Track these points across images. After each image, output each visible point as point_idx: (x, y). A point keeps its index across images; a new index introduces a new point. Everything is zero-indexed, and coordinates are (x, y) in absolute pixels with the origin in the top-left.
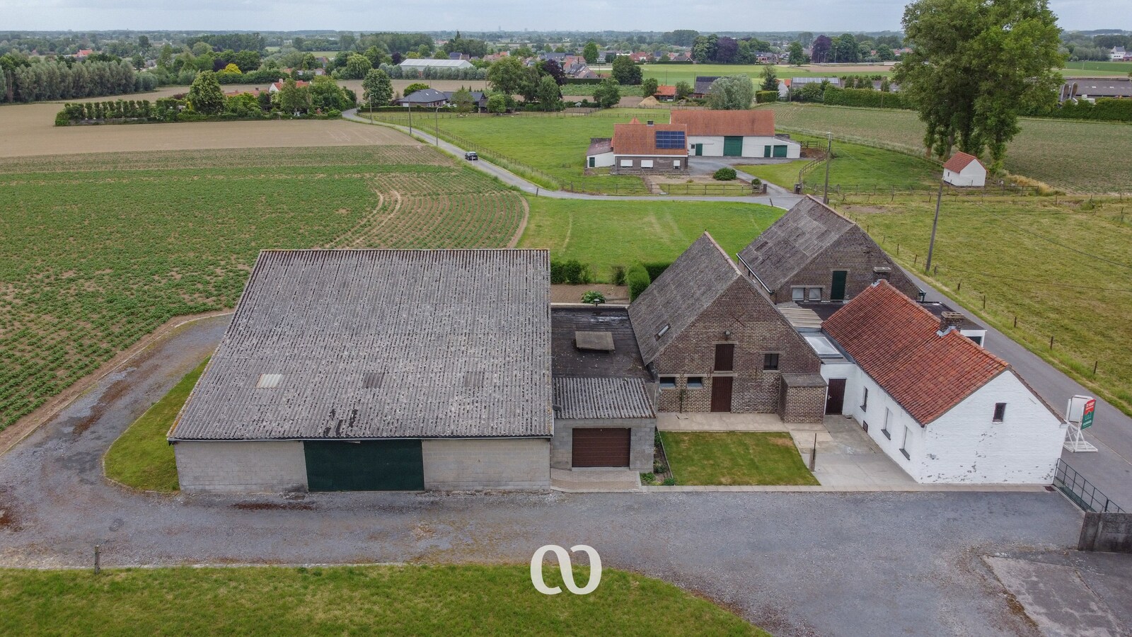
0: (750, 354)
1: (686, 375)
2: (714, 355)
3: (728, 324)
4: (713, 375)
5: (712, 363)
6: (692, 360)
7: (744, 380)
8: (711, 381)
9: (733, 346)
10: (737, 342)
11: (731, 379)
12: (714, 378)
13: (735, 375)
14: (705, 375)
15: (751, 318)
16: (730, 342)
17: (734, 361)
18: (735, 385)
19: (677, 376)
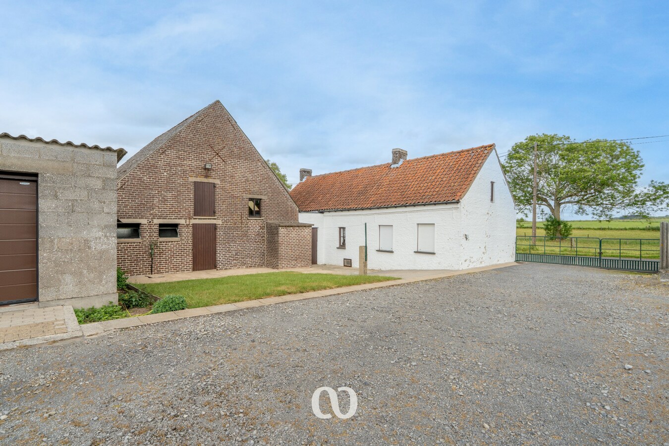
0: (233, 197)
1: (157, 221)
2: (192, 196)
3: (207, 157)
4: (193, 221)
5: (190, 205)
6: (165, 200)
7: (229, 228)
8: (191, 228)
9: (214, 185)
10: (217, 182)
11: (215, 227)
12: (194, 225)
13: (219, 222)
14: (182, 222)
15: (231, 155)
16: (211, 180)
17: (217, 205)
18: (220, 233)
19: (143, 221)
